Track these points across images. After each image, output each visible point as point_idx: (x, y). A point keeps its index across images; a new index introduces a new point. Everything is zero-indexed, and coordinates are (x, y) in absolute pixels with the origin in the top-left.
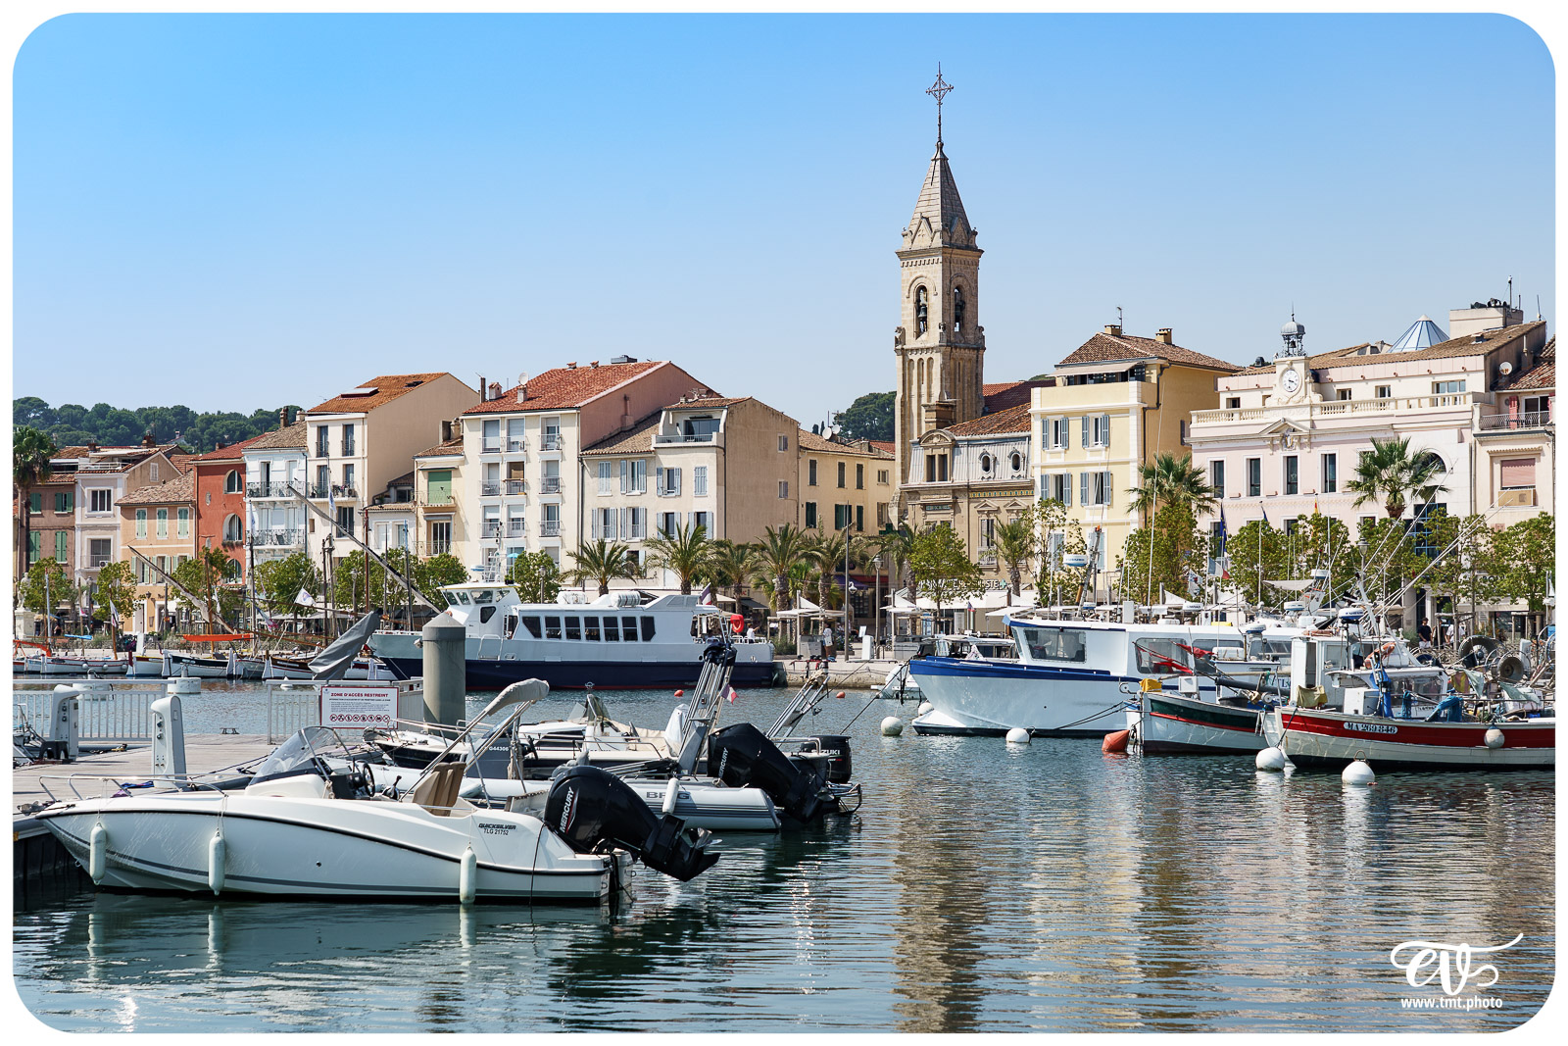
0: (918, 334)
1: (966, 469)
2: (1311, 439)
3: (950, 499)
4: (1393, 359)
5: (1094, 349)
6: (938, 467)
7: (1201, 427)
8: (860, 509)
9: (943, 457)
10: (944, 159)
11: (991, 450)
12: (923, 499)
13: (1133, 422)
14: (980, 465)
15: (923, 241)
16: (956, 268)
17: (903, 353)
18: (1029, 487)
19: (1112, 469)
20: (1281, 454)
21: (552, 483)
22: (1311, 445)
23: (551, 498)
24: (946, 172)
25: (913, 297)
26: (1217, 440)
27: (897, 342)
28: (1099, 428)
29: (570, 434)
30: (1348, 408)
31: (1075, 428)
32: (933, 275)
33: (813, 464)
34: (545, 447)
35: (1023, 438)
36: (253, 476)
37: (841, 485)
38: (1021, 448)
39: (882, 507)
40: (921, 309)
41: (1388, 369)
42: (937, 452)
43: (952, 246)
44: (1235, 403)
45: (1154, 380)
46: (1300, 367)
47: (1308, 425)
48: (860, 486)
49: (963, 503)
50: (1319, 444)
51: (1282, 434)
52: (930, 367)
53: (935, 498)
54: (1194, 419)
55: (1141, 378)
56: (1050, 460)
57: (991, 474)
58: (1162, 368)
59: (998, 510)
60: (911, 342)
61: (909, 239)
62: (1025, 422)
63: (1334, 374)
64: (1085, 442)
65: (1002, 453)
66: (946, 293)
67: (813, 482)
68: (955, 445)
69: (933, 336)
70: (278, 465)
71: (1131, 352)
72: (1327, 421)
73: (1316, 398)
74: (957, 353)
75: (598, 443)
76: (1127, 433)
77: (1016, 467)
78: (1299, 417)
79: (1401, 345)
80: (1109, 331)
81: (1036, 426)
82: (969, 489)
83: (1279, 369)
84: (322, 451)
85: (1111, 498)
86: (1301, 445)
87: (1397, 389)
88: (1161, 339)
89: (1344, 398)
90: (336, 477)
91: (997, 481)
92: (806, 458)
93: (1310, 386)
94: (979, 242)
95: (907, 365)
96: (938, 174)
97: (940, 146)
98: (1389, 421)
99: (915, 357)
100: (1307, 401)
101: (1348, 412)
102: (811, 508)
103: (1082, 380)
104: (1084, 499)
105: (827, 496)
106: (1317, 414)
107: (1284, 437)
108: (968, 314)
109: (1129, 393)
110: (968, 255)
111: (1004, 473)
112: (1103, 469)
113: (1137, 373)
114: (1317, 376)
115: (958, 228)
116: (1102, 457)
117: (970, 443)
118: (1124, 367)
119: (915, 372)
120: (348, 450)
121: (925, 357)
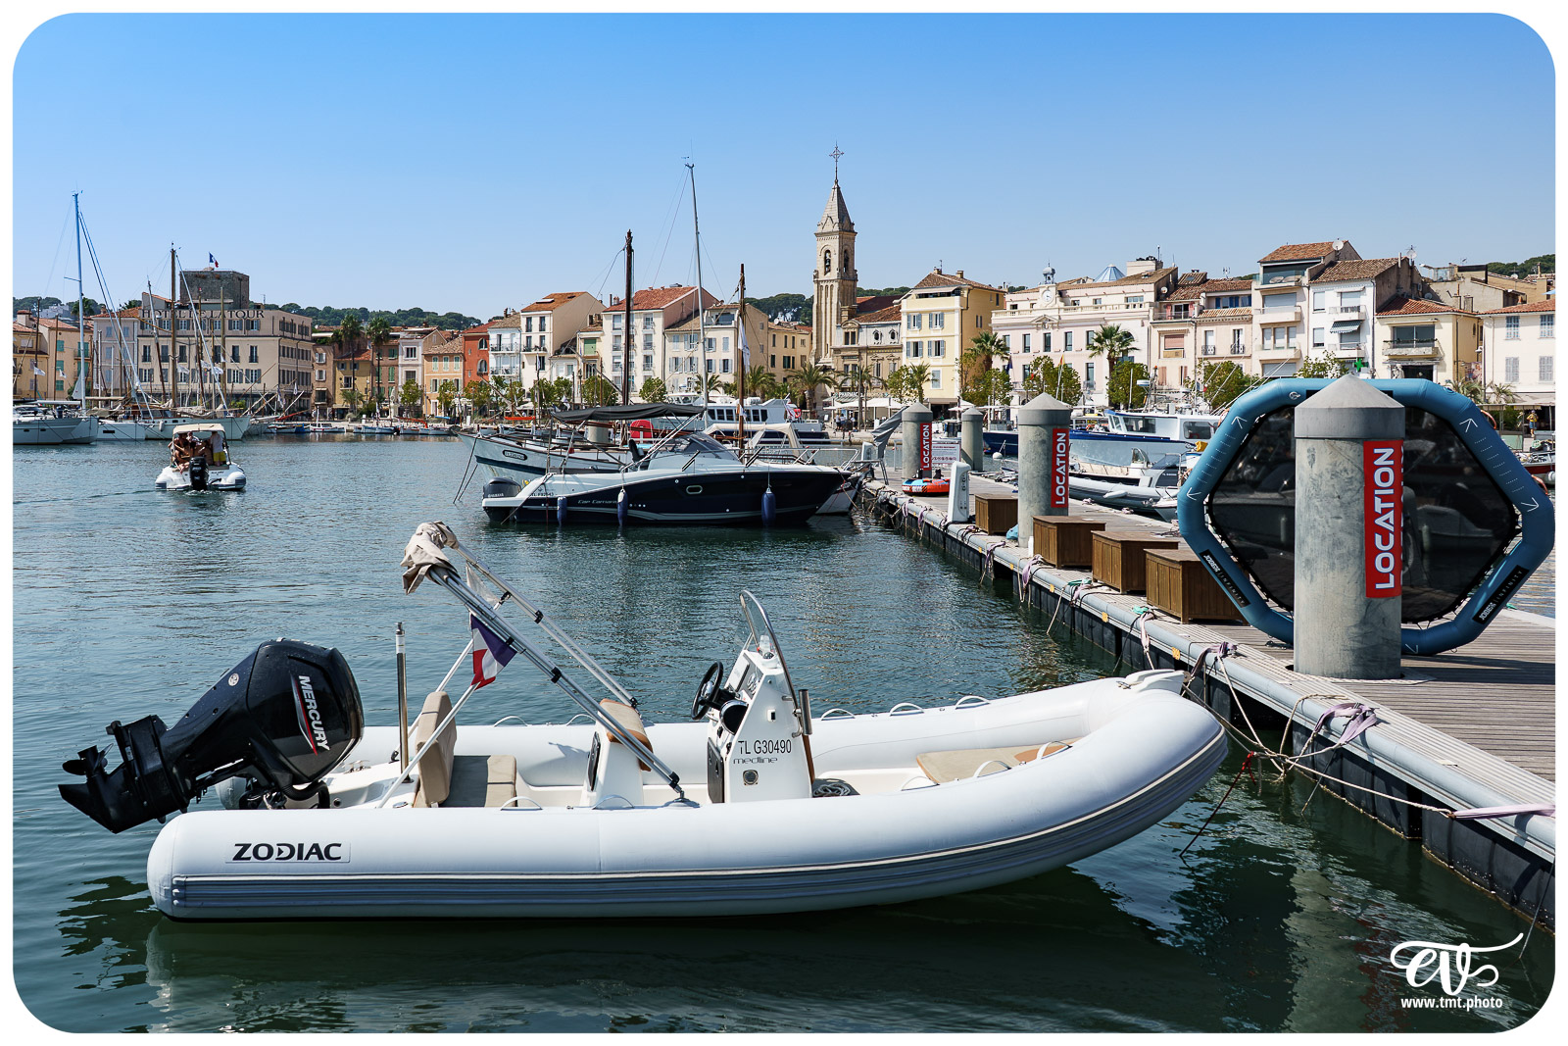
0: (826, 273)
1: (866, 338)
2: (1059, 324)
3: (857, 353)
4: (1090, 286)
5: (930, 280)
6: (851, 338)
7: (998, 318)
8: (793, 358)
9: (853, 333)
10: (838, 188)
11: (879, 329)
12: (842, 354)
13: (957, 316)
14: (873, 337)
15: (829, 228)
16: (845, 242)
17: (818, 282)
18: (901, 348)
19: (945, 339)
20: (1042, 332)
21: (648, 345)
22: (1059, 327)
23: (648, 352)
24: (839, 194)
25: (823, 255)
26: (1007, 325)
27: (815, 277)
28: (938, 319)
29: (659, 322)
31: (925, 319)
32: (834, 244)
33: (774, 336)
34: (645, 328)
35: (897, 324)
36: (493, 341)
37: (786, 347)
38: (896, 329)
39: (803, 357)
40: (827, 262)
41: (1101, 290)
42: (850, 331)
43: (844, 230)
44: (1015, 307)
45: (965, 296)
46: (1053, 290)
47: (1057, 318)
48: (793, 347)
49: (864, 355)
50: (1064, 327)
51: (1043, 322)
52: (831, 289)
53: (849, 353)
54: (993, 315)
55: (959, 294)
56: (911, 335)
57: (879, 341)
58: (969, 290)
59: (883, 359)
60: (822, 277)
61: (821, 227)
62: (896, 314)
63: (1070, 293)
64: (930, 326)
65: (885, 331)
66: (840, 253)
67: (774, 345)
68: (860, 327)
69: (834, 274)
70: (506, 337)
71: (952, 282)
72: (1067, 316)
73: (1062, 305)
74: (845, 282)
75: (671, 326)
76: (953, 322)
77: (893, 338)
78: (1053, 314)
79: (1101, 278)
80: (936, 271)
81: (904, 318)
82: (867, 348)
83: (1041, 290)
84: (529, 330)
85: (944, 353)
86: (1053, 328)
87: (1105, 300)
88: (959, 276)
89: (1075, 304)
90: (535, 341)
91: (883, 344)
92: (772, 333)
93: (1058, 299)
94: (855, 229)
95: (820, 288)
96: (836, 195)
97: (836, 182)
98: (1102, 316)
99: (824, 284)
100: (1056, 306)
101: (1079, 311)
102: (773, 357)
103: (926, 296)
104: (929, 354)
105: (780, 352)
106: (1062, 312)
107: (1044, 324)
108: (850, 264)
109: (955, 302)
110: (850, 235)
111: (886, 341)
113: (957, 292)
114: (1061, 294)
115: (846, 222)
116: (940, 333)
117: (868, 326)
118: (951, 289)
119: (824, 292)
120: (542, 329)
121: (829, 284)
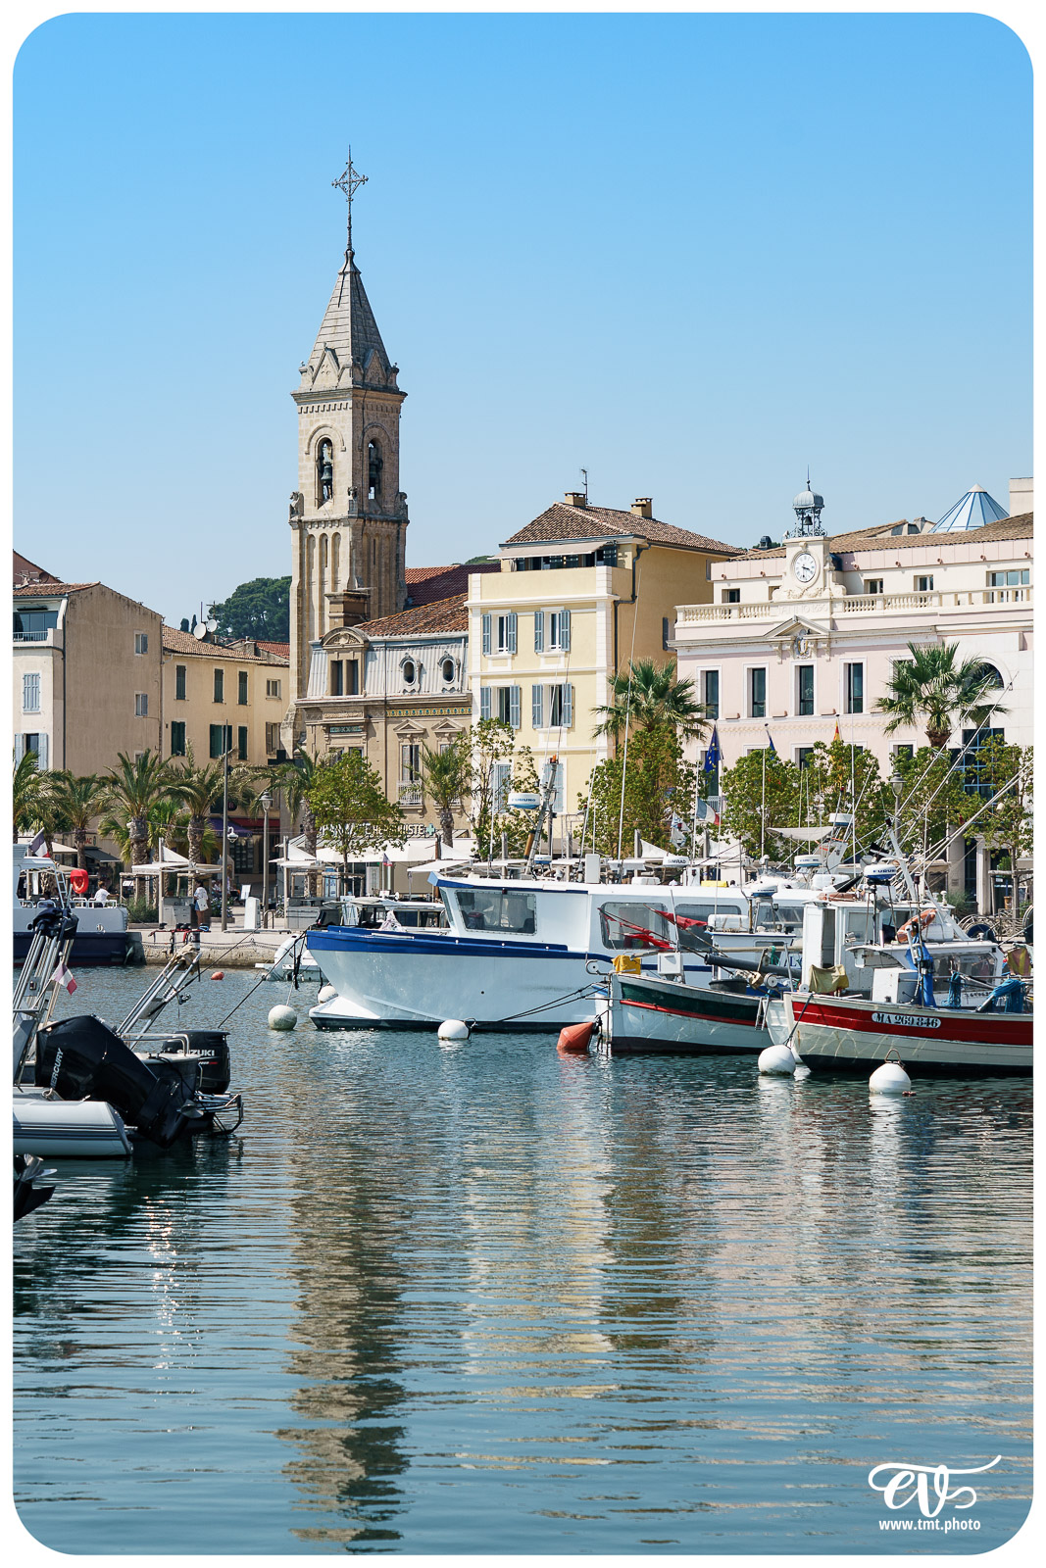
0: (321, 502)
1: (383, 679)
2: (832, 643)
3: (361, 718)
4: (935, 542)
5: (551, 524)
6: (346, 676)
7: (689, 627)
8: (243, 731)
9: (353, 664)
10: (355, 273)
11: (416, 655)
12: (328, 718)
13: (601, 619)
14: (401, 674)
15: (328, 380)
16: (371, 416)
17: (301, 526)
18: (465, 704)
19: (573, 680)
20: (793, 663)
22: (831, 651)
24: (357, 289)
25: (314, 453)
26: (710, 644)
27: (293, 511)
28: (556, 626)
30: (879, 604)
31: (526, 626)
32: (340, 424)
33: (181, 671)
35: (458, 640)
37: (218, 699)
38: (455, 652)
39: (272, 729)
40: (324, 468)
41: (931, 554)
42: (345, 657)
43: (365, 387)
44: (733, 595)
45: (629, 565)
46: (817, 551)
47: (827, 625)
48: (243, 701)
49: (379, 725)
50: (842, 651)
51: (793, 637)
52: (336, 545)
53: (342, 717)
54: (680, 616)
55: (612, 562)
56: (492, 668)
57: (416, 686)
58: (639, 550)
59: (424, 734)
60: (311, 512)
61: (309, 376)
62: (460, 618)
63: (861, 560)
64: (538, 645)
65: (429, 659)
66: (358, 448)
67: (181, 695)
68: (368, 648)
69: (340, 505)
71: (599, 528)
72: (852, 621)
73: (838, 591)
74: (371, 527)
76: (593, 633)
77: (449, 677)
78: (816, 616)
79: (947, 523)
80: (570, 500)
81: (475, 623)
82: (386, 705)
83: (791, 552)
85: (571, 719)
86: (819, 652)
87: (942, 580)
88: (638, 512)
89: (873, 590)
91: (423, 695)
92: (171, 665)
93: (830, 576)
94: (401, 382)
95: (306, 542)
96: (347, 292)
97: (350, 256)
98: (931, 621)
99: (316, 532)
100: (826, 595)
101: (879, 609)
102: (178, 729)
103: (536, 564)
104: (537, 719)
105: (200, 713)
106: (839, 611)
107: (796, 641)
108: (386, 476)
109: (596, 582)
110: (387, 399)
111: (433, 684)
112: (561, 680)
113: (606, 556)
114: (839, 563)
115: (373, 363)
116: (561, 665)
117: (389, 646)
118: (589, 548)
119: (316, 552)
121: (330, 531)
